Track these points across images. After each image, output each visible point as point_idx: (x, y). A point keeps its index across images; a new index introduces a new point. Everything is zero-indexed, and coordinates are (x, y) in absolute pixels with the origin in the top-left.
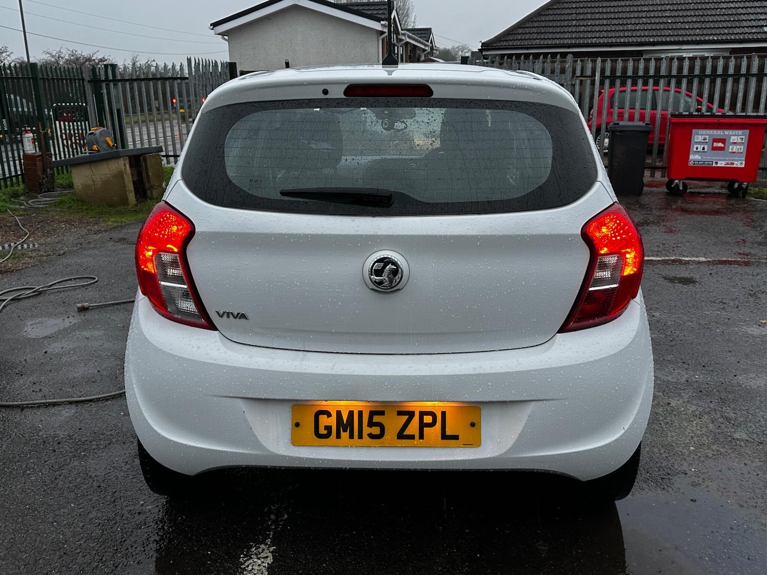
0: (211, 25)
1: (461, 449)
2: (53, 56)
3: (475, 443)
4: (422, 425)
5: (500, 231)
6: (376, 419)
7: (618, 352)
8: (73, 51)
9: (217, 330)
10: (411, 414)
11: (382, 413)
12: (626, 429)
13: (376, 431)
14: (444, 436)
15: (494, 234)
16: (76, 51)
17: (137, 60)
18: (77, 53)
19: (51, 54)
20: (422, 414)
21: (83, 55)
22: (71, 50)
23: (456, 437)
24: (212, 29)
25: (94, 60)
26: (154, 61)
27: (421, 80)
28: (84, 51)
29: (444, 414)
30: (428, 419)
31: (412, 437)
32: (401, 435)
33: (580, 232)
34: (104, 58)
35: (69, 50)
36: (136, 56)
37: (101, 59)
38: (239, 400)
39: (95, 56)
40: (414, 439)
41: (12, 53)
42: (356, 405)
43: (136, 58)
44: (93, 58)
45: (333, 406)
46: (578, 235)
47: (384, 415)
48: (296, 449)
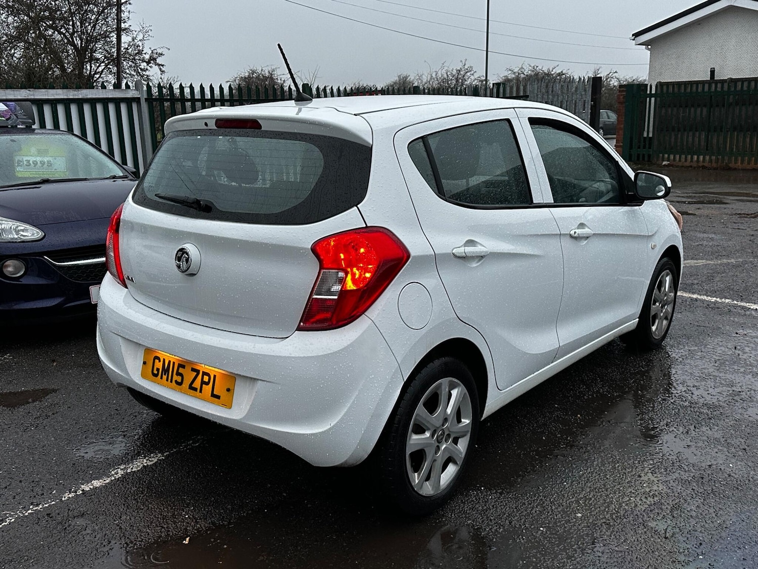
0: (633, 35)
1: (221, 407)
2: (514, 73)
3: (228, 405)
4: (203, 383)
5: (252, 238)
6: (181, 370)
7: (326, 355)
8: (534, 67)
9: (127, 288)
10: (198, 372)
11: (183, 367)
12: (332, 425)
13: (179, 379)
14: (213, 395)
15: (247, 239)
16: (537, 67)
17: (599, 72)
18: (537, 69)
19: (512, 71)
20: (204, 374)
21: (543, 70)
22: (533, 65)
23: (218, 397)
24: (633, 40)
25: (552, 75)
26: (616, 72)
27: (252, 116)
28: (544, 67)
29: (215, 376)
30: (206, 379)
31: (195, 389)
32: (191, 387)
33: (310, 247)
34: (562, 72)
35: (530, 66)
36: (598, 68)
37: (559, 73)
38: (119, 337)
39: (554, 70)
40: (197, 391)
41: (475, 72)
42: (173, 358)
43: (598, 70)
44: (552, 73)
45: (162, 355)
46: (308, 249)
47: (184, 368)
48: (144, 380)
